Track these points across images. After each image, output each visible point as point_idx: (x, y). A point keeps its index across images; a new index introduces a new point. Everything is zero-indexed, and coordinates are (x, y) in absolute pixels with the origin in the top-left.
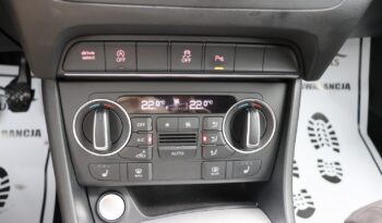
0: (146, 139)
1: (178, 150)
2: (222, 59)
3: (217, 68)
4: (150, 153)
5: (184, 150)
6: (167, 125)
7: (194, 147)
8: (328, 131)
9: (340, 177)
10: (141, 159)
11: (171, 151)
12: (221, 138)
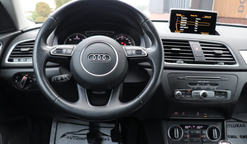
0: (187, 136)
1: (195, 139)
2: (206, 114)
4: (188, 140)
5: (197, 140)
6: (192, 132)
7: (200, 139)
10: (186, 142)
11: (193, 140)
12: (206, 136)
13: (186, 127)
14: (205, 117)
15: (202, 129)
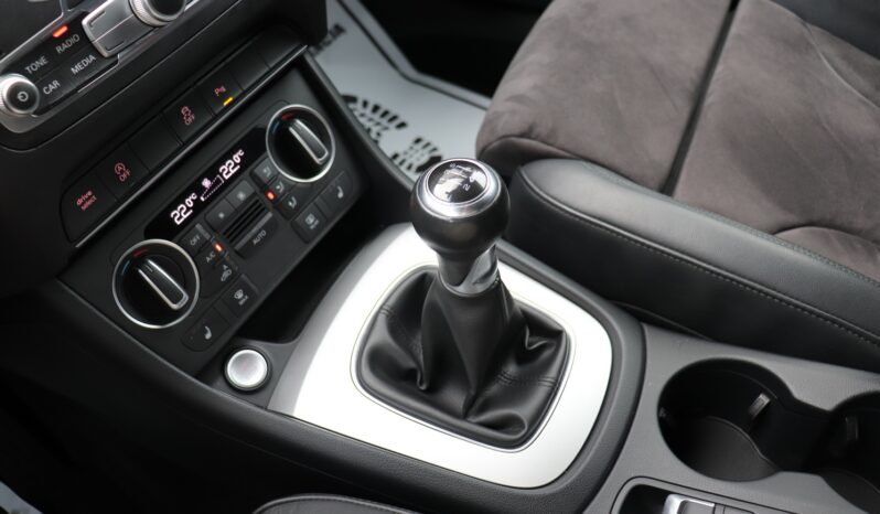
0: (216, 251)
1: (256, 232)
2: (223, 89)
3: (225, 104)
4: (232, 263)
5: (263, 228)
6: (222, 215)
7: (270, 215)
8: (368, 111)
9: (436, 154)
10: (230, 279)
11: (251, 241)
12: (285, 181)
13: (180, 215)
14: (230, 105)
15: (245, 164)
